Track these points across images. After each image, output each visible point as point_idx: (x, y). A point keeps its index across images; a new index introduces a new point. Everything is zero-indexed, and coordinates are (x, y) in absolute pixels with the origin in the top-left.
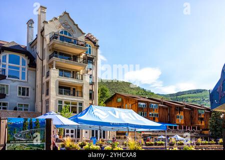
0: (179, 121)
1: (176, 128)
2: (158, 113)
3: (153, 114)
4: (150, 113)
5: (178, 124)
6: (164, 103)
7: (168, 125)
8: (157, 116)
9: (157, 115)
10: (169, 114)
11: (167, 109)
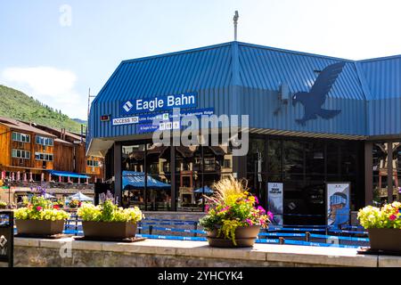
0: (91, 170)
1: (83, 181)
2: (52, 154)
3: (42, 156)
4: (37, 154)
5: (88, 175)
6: (67, 138)
7: (69, 176)
8: (51, 159)
9: (51, 156)
10: (75, 158)
11: (71, 148)
